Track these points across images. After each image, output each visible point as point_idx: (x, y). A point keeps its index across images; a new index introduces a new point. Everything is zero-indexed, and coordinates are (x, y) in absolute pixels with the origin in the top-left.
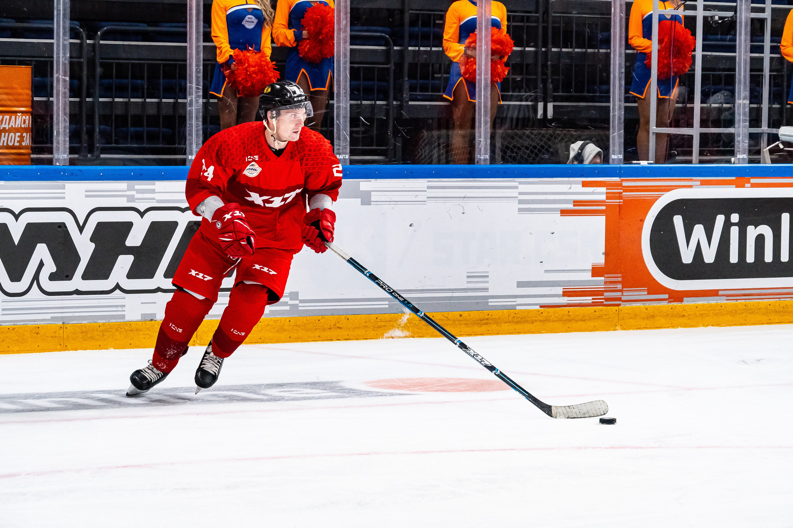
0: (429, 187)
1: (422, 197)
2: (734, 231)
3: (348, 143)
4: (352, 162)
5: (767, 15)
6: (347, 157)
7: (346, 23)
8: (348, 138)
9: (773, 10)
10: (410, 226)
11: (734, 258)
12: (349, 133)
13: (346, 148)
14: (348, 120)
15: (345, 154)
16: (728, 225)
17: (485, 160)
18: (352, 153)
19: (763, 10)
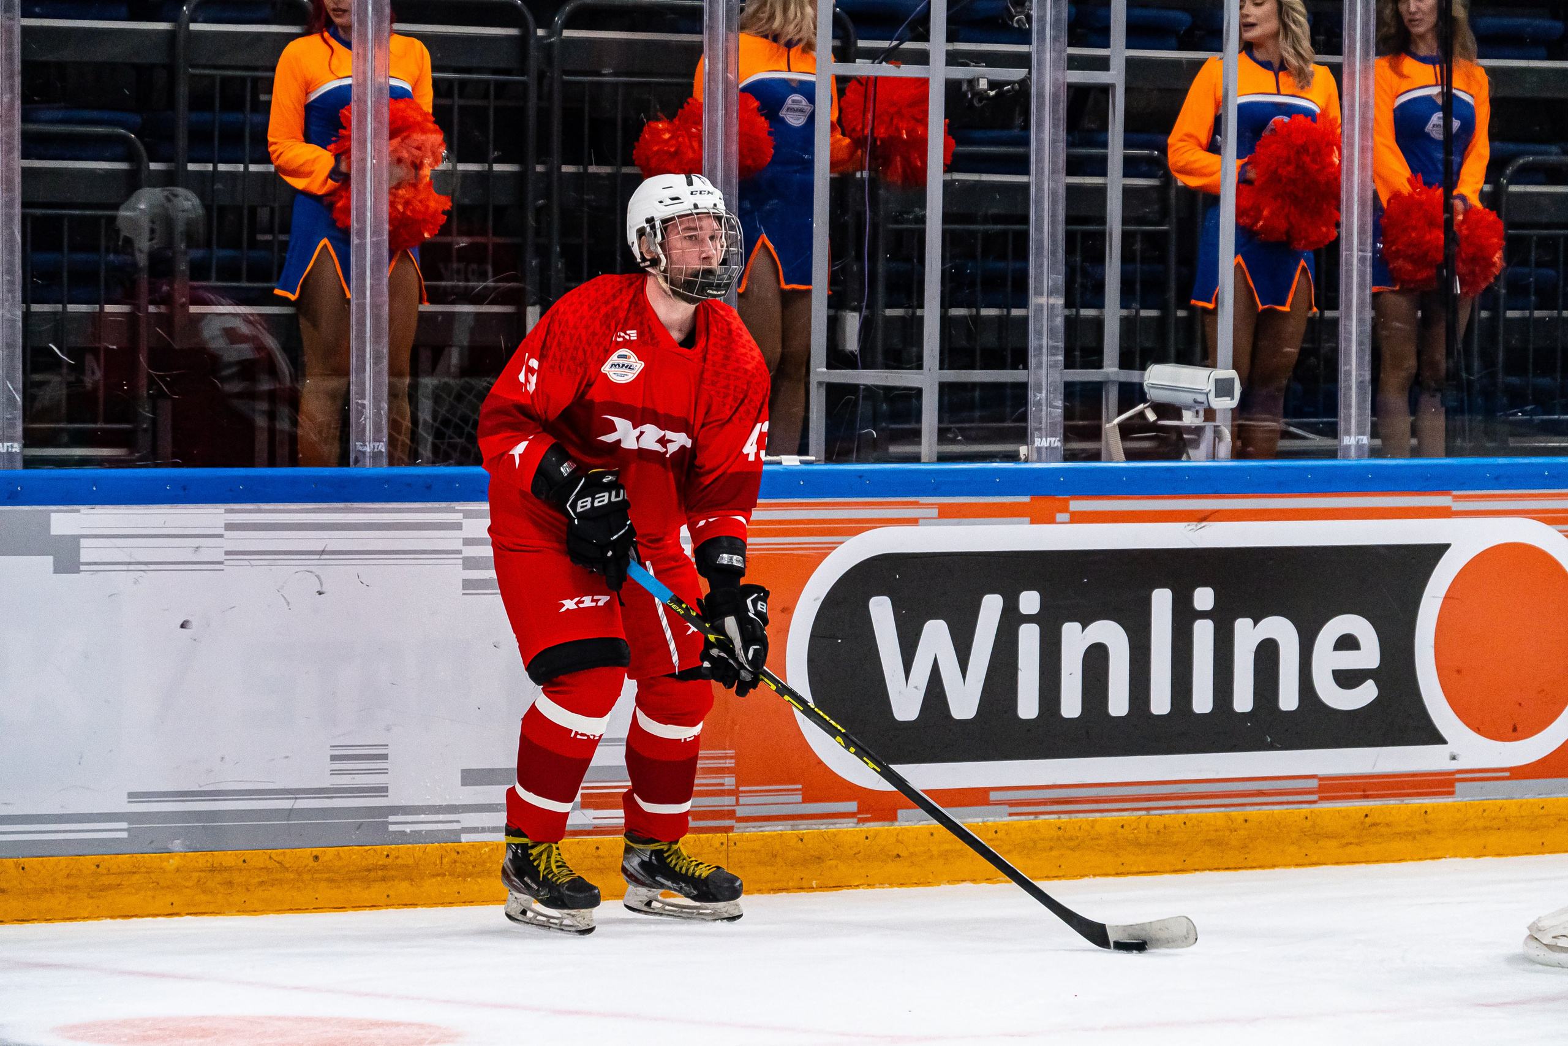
0: (230, 527)
1: (212, 551)
2: (1029, 637)
3: (19, 413)
4: (29, 463)
5: (1115, 76)
6: (16, 448)
7: (12, 100)
8: (19, 399)
9: (1130, 62)
10: (183, 626)
11: (1028, 707)
12: (20, 386)
13: (12, 426)
14: (19, 352)
15: (11, 439)
16: (1011, 619)
17: (376, 455)
18: (30, 439)
19: (1103, 64)
